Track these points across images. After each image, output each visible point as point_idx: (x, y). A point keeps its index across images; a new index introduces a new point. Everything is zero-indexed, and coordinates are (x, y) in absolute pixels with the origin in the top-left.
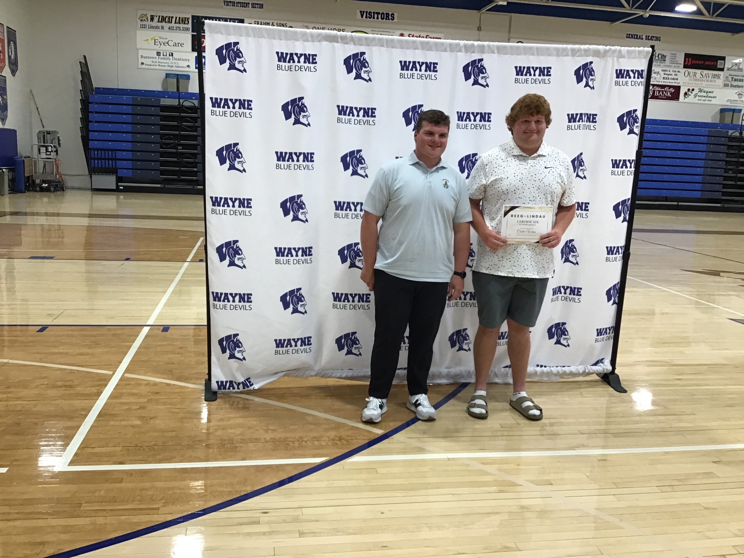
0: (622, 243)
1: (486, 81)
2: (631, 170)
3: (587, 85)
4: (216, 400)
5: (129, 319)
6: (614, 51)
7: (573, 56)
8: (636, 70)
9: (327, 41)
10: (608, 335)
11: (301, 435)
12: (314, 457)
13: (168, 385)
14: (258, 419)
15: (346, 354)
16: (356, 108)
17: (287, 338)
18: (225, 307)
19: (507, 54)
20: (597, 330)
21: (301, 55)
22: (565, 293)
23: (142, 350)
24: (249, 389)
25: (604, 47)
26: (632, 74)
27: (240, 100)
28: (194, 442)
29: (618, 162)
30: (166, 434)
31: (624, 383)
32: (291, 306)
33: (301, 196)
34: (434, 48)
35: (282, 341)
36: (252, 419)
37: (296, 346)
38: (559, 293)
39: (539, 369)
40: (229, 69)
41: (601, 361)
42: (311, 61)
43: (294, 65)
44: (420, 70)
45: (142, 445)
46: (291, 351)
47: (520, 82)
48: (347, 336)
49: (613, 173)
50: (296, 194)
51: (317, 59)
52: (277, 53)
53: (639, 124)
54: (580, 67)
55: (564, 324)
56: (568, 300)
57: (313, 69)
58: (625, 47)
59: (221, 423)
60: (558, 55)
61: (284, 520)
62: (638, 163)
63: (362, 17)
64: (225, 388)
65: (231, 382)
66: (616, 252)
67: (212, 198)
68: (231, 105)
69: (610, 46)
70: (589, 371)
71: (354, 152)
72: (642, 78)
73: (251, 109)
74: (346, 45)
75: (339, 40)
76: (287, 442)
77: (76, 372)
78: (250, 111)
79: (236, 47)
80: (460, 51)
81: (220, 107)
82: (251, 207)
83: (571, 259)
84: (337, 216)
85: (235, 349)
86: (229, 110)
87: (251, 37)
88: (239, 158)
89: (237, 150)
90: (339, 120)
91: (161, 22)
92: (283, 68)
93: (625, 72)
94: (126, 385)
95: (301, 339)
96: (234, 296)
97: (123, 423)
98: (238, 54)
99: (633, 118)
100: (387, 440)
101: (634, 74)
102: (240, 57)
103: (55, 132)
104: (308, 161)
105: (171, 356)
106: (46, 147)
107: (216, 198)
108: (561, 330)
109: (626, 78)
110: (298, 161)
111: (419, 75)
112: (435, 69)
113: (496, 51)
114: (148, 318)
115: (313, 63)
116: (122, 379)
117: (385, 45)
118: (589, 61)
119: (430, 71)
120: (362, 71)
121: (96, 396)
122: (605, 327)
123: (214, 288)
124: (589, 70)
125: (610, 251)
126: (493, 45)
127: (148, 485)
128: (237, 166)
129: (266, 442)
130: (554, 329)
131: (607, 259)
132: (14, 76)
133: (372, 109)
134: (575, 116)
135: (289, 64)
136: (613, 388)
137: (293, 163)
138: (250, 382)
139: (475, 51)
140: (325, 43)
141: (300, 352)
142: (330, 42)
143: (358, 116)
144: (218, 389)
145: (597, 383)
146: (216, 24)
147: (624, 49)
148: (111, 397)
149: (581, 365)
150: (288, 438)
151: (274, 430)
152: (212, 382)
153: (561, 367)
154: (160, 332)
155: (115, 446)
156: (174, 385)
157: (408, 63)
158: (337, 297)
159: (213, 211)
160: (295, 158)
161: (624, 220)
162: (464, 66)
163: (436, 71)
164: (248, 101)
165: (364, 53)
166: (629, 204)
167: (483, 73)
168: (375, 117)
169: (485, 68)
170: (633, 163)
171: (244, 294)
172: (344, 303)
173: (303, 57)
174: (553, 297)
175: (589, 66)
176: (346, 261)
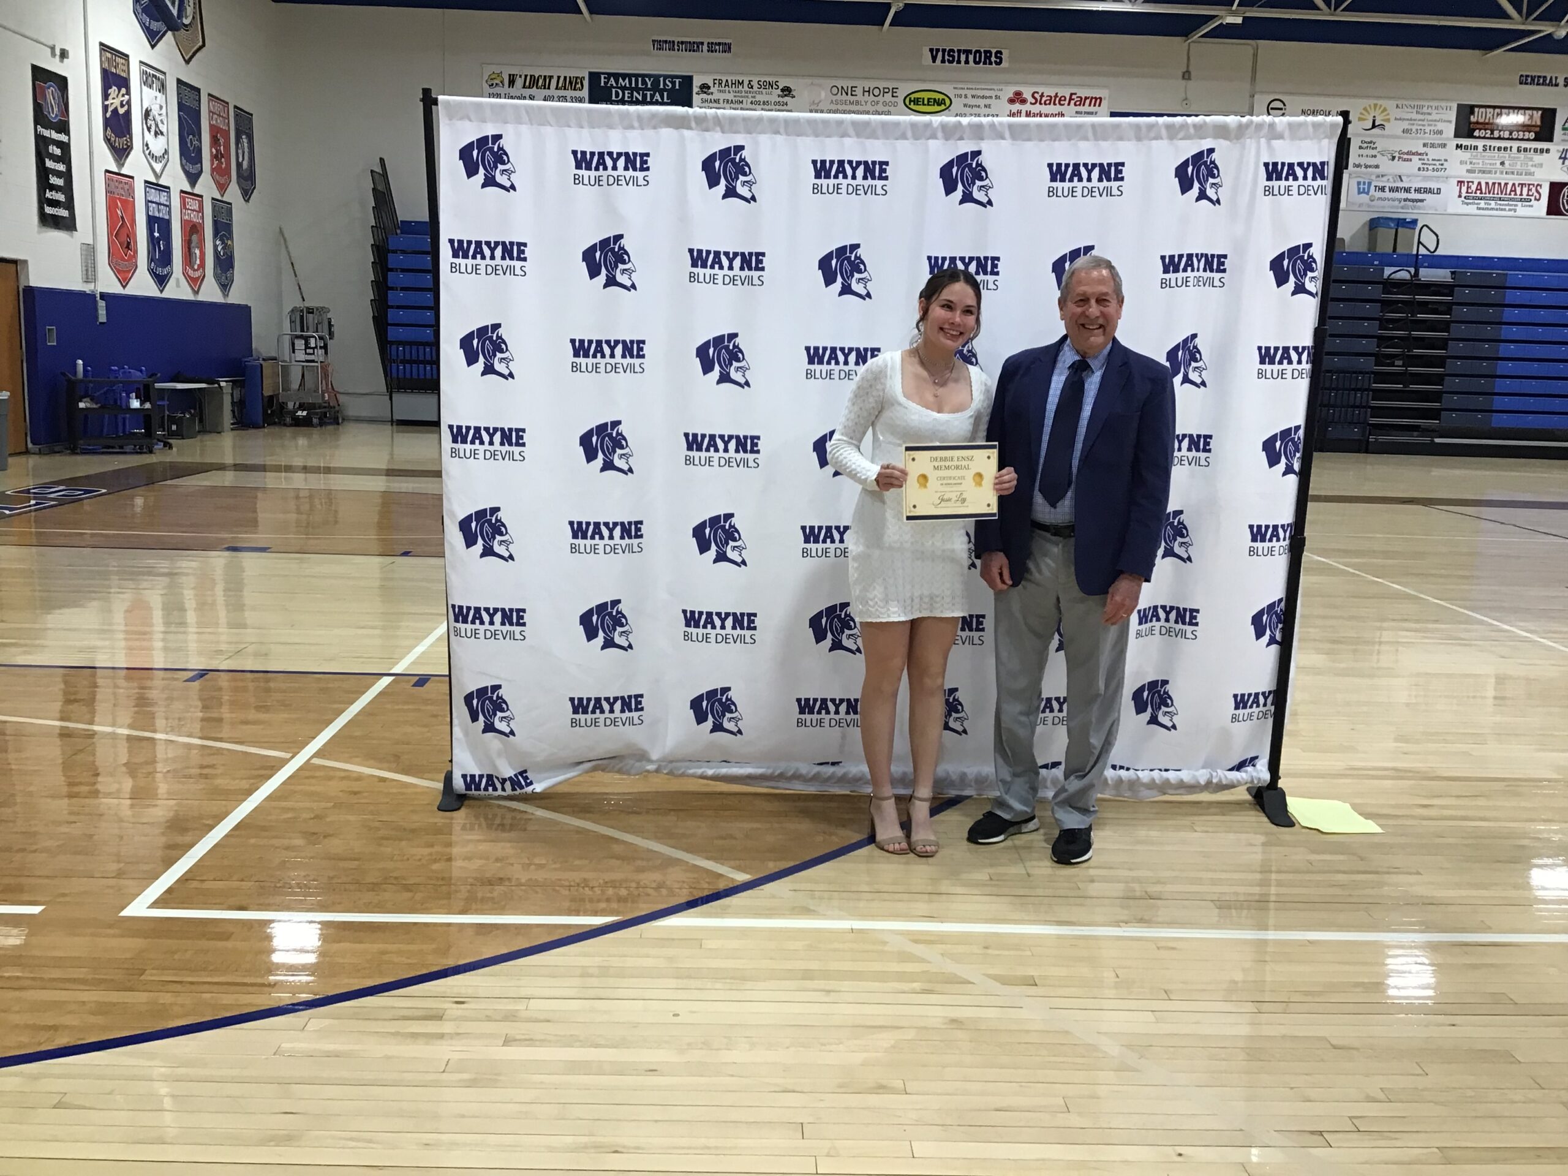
0: (1286, 516)
1: (986, 195)
2: (1300, 367)
3: (1202, 196)
4: (459, 809)
5: (363, 663)
6: (1259, 126)
7: (1171, 137)
8: (1309, 164)
9: (669, 126)
10: (1261, 708)
11: (590, 876)
12: (596, 915)
13: (383, 780)
14: (521, 845)
15: (712, 731)
16: (726, 254)
17: (593, 695)
18: (475, 633)
19: (1029, 140)
20: (1235, 696)
21: (619, 155)
23: (360, 718)
24: (523, 791)
25: (1239, 117)
26: (1299, 172)
27: (504, 243)
28: (386, 878)
29: (1272, 351)
32: (601, 634)
33: (619, 423)
34: (879, 132)
35: (585, 702)
36: (508, 845)
37: (612, 711)
38: (1154, 619)
40: (484, 186)
41: (1252, 761)
42: (638, 166)
43: (605, 174)
44: (854, 177)
46: (602, 721)
47: (1060, 194)
48: (712, 695)
49: (1261, 374)
50: (608, 419)
51: (651, 162)
52: (575, 153)
53: (1319, 272)
54: (1187, 160)
55: (1165, 682)
56: (1172, 634)
57: (641, 182)
58: (1285, 116)
60: (1139, 139)
61: (487, 1017)
62: (1319, 353)
63: (934, 59)
64: (478, 788)
65: (490, 777)
66: (1272, 536)
67: (451, 427)
68: (487, 252)
69: (1252, 116)
70: (1220, 780)
71: (722, 337)
72: (1323, 178)
74: (706, 133)
75: (693, 124)
77: (225, 752)
78: (522, 263)
79: (497, 144)
80: (934, 136)
81: (467, 257)
83: (1177, 550)
84: (689, 461)
85: (495, 715)
86: (483, 263)
87: (526, 124)
88: (502, 352)
89: (499, 337)
90: (693, 278)
91: (529, 88)
92: (586, 181)
93: (1286, 168)
94: (307, 778)
95: (622, 698)
96: (492, 613)
98: (500, 157)
99: (1303, 262)
101: (1305, 171)
102: (504, 163)
103: (322, 308)
104: (632, 356)
105: (409, 729)
106: (306, 339)
107: (459, 428)
108: (1160, 696)
109: (1287, 179)
110: (613, 356)
111: (850, 187)
112: (884, 175)
113: (1007, 134)
114: (398, 661)
115: (642, 169)
116: (307, 766)
117: (782, 130)
118: (1205, 148)
119: (874, 178)
120: (739, 182)
121: (242, 794)
123: (458, 598)
124: (1207, 167)
125: (1258, 534)
126: (1001, 124)
128: (498, 366)
129: (519, 885)
130: (1146, 694)
131: (1252, 552)
132: (247, 201)
133: (758, 254)
134: (1176, 259)
135: (597, 174)
136: (1269, 818)
137: (603, 361)
138: (526, 778)
139: (965, 136)
140: (666, 132)
141: (620, 723)
142: (677, 128)
143: (731, 268)
144: (466, 790)
146: (461, 103)
147: (1281, 121)
148: (270, 798)
149: (1203, 768)
150: (560, 880)
151: (541, 866)
152: (454, 776)
153: (1160, 770)
154: (408, 686)
155: (242, 880)
156: (394, 780)
157: (828, 165)
158: (692, 619)
159: (454, 453)
160: (607, 350)
161: (1289, 470)
162: (941, 166)
163: (886, 178)
164: (519, 244)
165: (742, 148)
166: (1299, 438)
167: (981, 179)
168: (763, 269)
169: (984, 170)
170: (1306, 352)
171: (511, 610)
172: (705, 631)
173: (622, 159)
174: (1140, 627)
175: (1207, 157)
176: (708, 549)
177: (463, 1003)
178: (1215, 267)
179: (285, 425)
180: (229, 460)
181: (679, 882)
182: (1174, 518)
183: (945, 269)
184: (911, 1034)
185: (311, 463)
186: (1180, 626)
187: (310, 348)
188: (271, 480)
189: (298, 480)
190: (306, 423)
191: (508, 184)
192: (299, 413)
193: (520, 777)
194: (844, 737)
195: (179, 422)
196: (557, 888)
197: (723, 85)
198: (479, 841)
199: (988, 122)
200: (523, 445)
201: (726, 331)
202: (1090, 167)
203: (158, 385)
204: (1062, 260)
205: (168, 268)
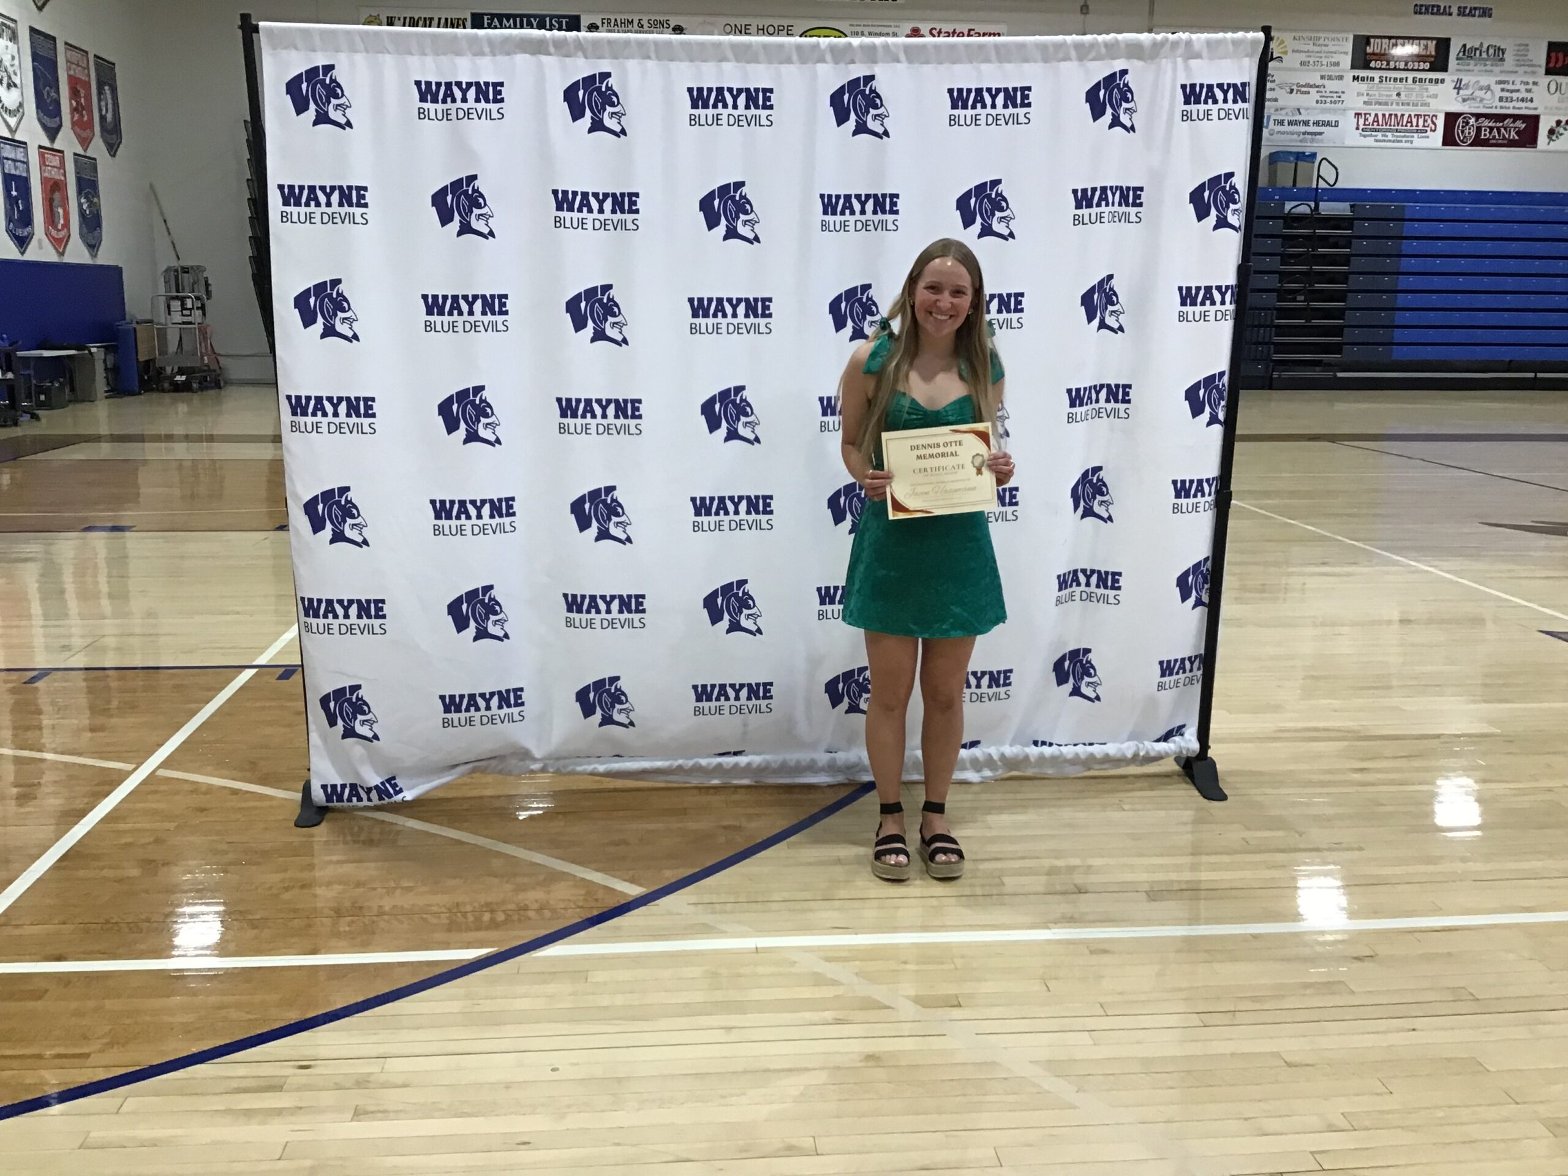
0: (1212, 470)
1: (882, 125)
2: (1223, 308)
3: (1116, 122)
4: (319, 824)
5: (224, 654)
6: (1175, 44)
7: (1081, 58)
8: (1229, 85)
9: (525, 52)
10: (1188, 674)
11: (462, 898)
12: (467, 948)
13: (235, 792)
14: (386, 864)
15: (601, 725)
16: (595, 195)
17: (466, 691)
18: (328, 629)
19: (927, 62)
20: (1161, 663)
21: (469, 85)
22: (1088, 584)
23: (216, 718)
24: (392, 800)
25: (1152, 35)
26: (1219, 95)
27: (341, 188)
29: (1193, 292)
31: (1229, 779)
32: (473, 624)
33: (482, 388)
34: (761, 57)
35: (457, 699)
37: (488, 708)
38: (1074, 584)
39: (1034, 751)
40: (315, 123)
42: (491, 97)
43: (454, 106)
44: (735, 107)
45: (119, 921)
46: (477, 719)
47: (962, 122)
48: (599, 685)
49: (1182, 317)
50: (470, 385)
51: (505, 92)
52: (418, 83)
53: (1241, 204)
54: (1099, 83)
55: (1087, 651)
56: (1094, 599)
57: (495, 115)
58: (1202, 32)
60: (1046, 60)
61: (336, 1084)
62: (1243, 291)
64: (340, 799)
65: (353, 787)
66: (1197, 491)
67: (289, 398)
68: (322, 198)
69: (1167, 32)
70: (1147, 753)
71: (594, 290)
72: (1244, 100)
73: (366, 205)
74: (567, 59)
75: (552, 50)
78: (363, 210)
79: (329, 75)
80: (822, 60)
81: (299, 205)
83: (1097, 509)
84: (563, 430)
85: (356, 718)
86: (318, 211)
87: (360, 52)
88: (344, 310)
89: (339, 294)
90: (558, 222)
93: (1205, 90)
94: (152, 792)
95: (500, 692)
96: (346, 606)
97: (106, 873)
98: (333, 90)
99: (1225, 193)
100: (642, 909)
101: (1225, 93)
102: (337, 97)
103: (199, 267)
104: (493, 313)
105: (268, 730)
106: (182, 300)
107: (298, 398)
108: (1082, 666)
109: (1206, 102)
110: (471, 313)
111: (731, 117)
112: (768, 103)
113: (902, 57)
114: (262, 650)
115: (496, 101)
116: (151, 779)
117: (653, 55)
118: (1117, 69)
119: (757, 107)
120: (606, 114)
121: (75, 817)
123: (304, 590)
124: (1120, 90)
125: (1182, 489)
126: (896, 45)
127: (91, 1004)
128: (340, 328)
129: (381, 914)
130: (1067, 663)
131: (1176, 509)
132: (114, 156)
133: (631, 195)
134: (1089, 193)
135: (445, 107)
136: (1200, 791)
137: (461, 319)
138: (394, 786)
139: (856, 60)
140: (522, 60)
141: (498, 721)
142: (533, 53)
143: (601, 211)
144: (327, 801)
145: (1165, 780)
146: (284, 29)
147: (1198, 39)
148: (102, 821)
149: (1129, 739)
150: (430, 905)
151: (409, 889)
152: (313, 788)
153: (1085, 744)
154: (273, 679)
155: (64, 923)
156: (247, 792)
157: (705, 93)
158: (574, 604)
159: (295, 428)
160: (465, 307)
161: (1213, 420)
162: (832, 92)
163: (771, 107)
164: (359, 189)
165: (608, 75)
166: (1223, 385)
167: (876, 107)
168: (637, 211)
169: (879, 96)
170: (1230, 292)
171: (368, 601)
172: (589, 616)
173: (473, 90)
174: (1060, 594)
175: (1120, 80)
176: (589, 526)
177: (308, 1067)
178: (1131, 201)
179: (163, 391)
180: (104, 430)
181: (564, 900)
182: (1093, 475)
183: (839, 208)
184: (822, 1077)
185: (194, 431)
186: (1102, 591)
187: (187, 309)
188: (151, 451)
189: (181, 451)
190: (185, 388)
191: (343, 121)
192: (178, 378)
193: (388, 785)
194: (745, 725)
195: (47, 391)
196: (425, 916)
197: (612, 24)
198: (339, 862)
199: (881, 43)
200: (373, 415)
201: (598, 283)
202: (994, 92)
203: (20, 354)
204: (966, 197)
205: (29, 229)
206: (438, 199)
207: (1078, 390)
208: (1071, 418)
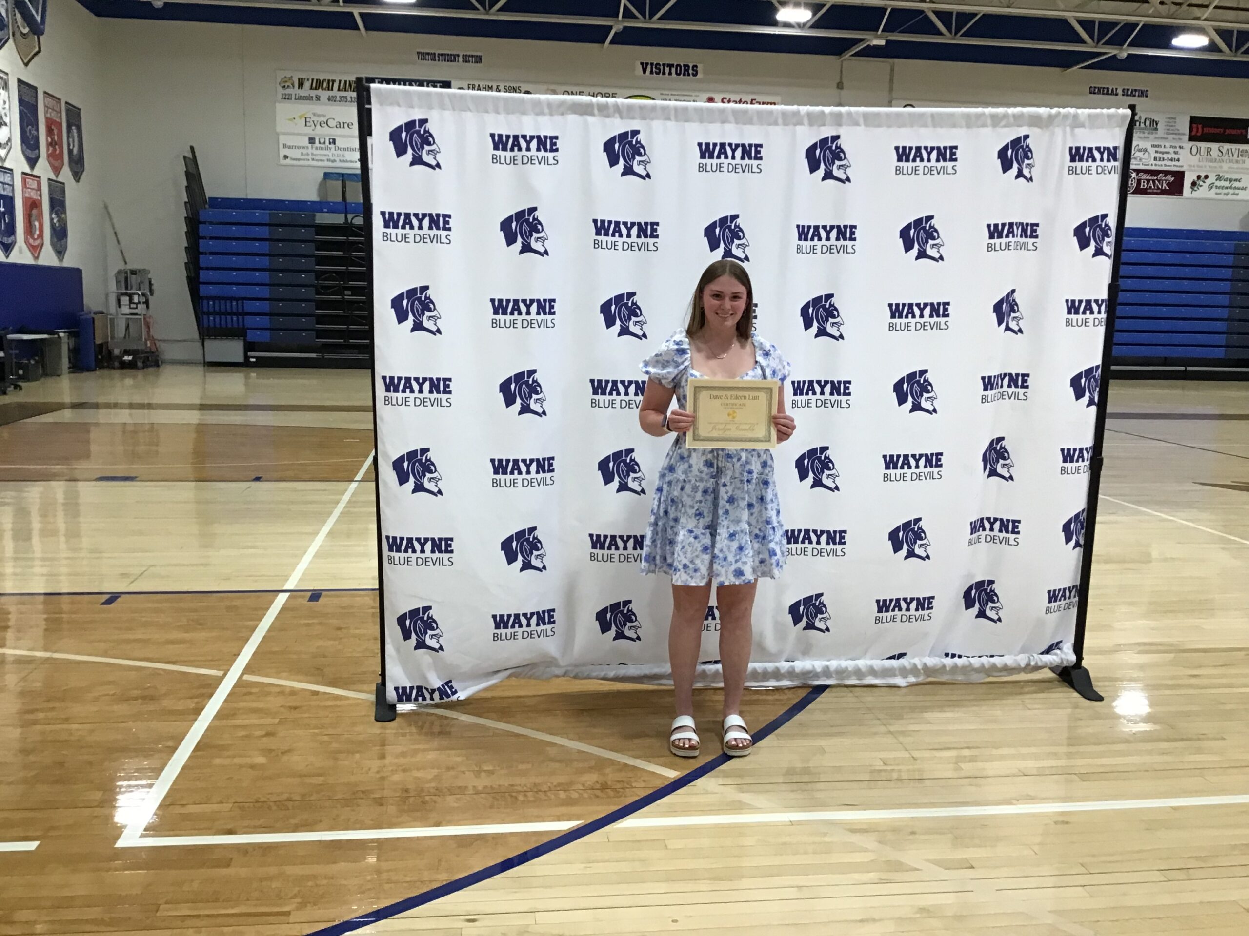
0: (1087, 441)
1: (845, 173)
2: (1100, 316)
3: (1020, 174)
4: (393, 719)
5: (256, 581)
6: (1066, 117)
7: (995, 126)
8: (1104, 148)
9: (575, 112)
10: (1067, 601)
11: (538, 780)
12: (559, 821)
13: (316, 693)
14: (464, 752)
15: (615, 639)
16: (625, 224)
17: (513, 612)
18: (407, 561)
19: (879, 126)
20: (1049, 592)
21: (532, 137)
22: (992, 529)
23: (272, 634)
24: (450, 699)
25: (1048, 109)
26: (1097, 155)
27: (431, 215)
28: (354, 793)
29: (1077, 304)
30: (308, 780)
31: (1100, 684)
32: (520, 558)
33: (534, 371)
34: (755, 119)
35: (506, 618)
36: (453, 752)
37: (529, 625)
38: (982, 529)
39: (948, 661)
40: (412, 164)
41: (1057, 646)
42: (548, 147)
43: (520, 154)
44: (733, 158)
45: (265, 799)
46: (520, 634)
47: (905, 172)
48: (615, 607)
49: (1069, 323)
50: (525, 369)
51: (559, 144)
52: (492, 136)
53: (1112, 239)
54: (1007, 145)
55: (991, 582)
56: (997, 541)
57: (551, 161)
58: (1085, 108)
59: (402, 760)
60: (968, 126)
62: (1112, 304)
63: (644, 71)
64: (409, 698)
65: (419, 688)
66: (1079, 457)
67: (384, 378)
68: (416, 223)
69: (1059, 107)
70: (1037, 663)
71: (622, 295)
72: (1115, 160)
73: (449, 229)
74: (608, 120)
75: (596, 111)
76: (514, 794)
77: (161, 672)
78: (447, 233)
79: (423, 127)
80: (800, 123)
81: (398, 228)
82: (450, 392)
83: (1000, 470)
84: (595, 404)
85: (426, 633)
86: (412, 232)
87: (448, 110)
88: (430, 310)
89: (427, 298)
90: (597, 244)
91: (316, 89)
92: (503, 161)
93: (1086, 151)
94: (245, 694)
95: (538, 613)
96: (423, 543)
97: (237, 761)
98: (427, 139)
99: (1102, 230)
100: (685, 788)
101: (1102, 154)
102: (429, 144)
103: (144, 270)
104: (545, 314)
105: (320, 643)
106: (130, 296)
107: (392, 378)
108: (987, 593)
109: (1087, 161)
110: (528, 313)
111: (731, 167)
112: (759, 156)
113: (861, 121)
114: (286, 578)
115: (552, 150)
116: (239, 683)
117: (672, 117)
118: (1022, 134)
119: (750, 158)
120: (635, 162)
121: (193, 713)
122: (1062, 587)
123: (390, 530)
124: (1023, 150)
125: (1068, 456)
126: (857, 113)
127: (273, 870)
128: (426, 324)
129: (477, 793)
130: (973, 592)
131: (1064, 471)
132: (78, 181)
133: (653, 224)
134: (1000, 228)
135: (512, 154)
136: (1078, 693)
137: (520, 318)
138: (451, 688)
139: (827, 123)
140: (572, 118)
141: (536, 636)
142: (581, 114)
143: (629, 236)
144: (398, 701)
145: (1050, 685)
146: (390, 90)
147: (1083, 113)
148: (216, 717)
149: (1023, 651)
151: (490, 773)
152: (387, 688)
153: (987, 656)
154: (305, 601)
155: (222, 803)
156: (325, 693)
157: (711, 147)
158: (598, 542)
159: (387, 401)
160: (523, 308)
161: (1091, 402)
162: (807, 148)
163: (761, 158)
164: (445, 216)
165: (638, 132)
166: (1098, 376)
167: (840, 159)
168: (657, 237)
169: (842, 151)
170: (1104, 305)
171: (441, 539)
172: (610, 552)
173: (535, 142)
174: (971, 537)
175: (1023, 142)
176: (612, 480)
177: (473, 921)
178: (1029, 233)
179: (114, 368)
180: (67, 399)
182: (997, 444)
183: (810, 236)
184: (891, 926)
185: (137, 399)
186: (1004, 534)
187: (134, 303)
189: (124, 416)
190: (132, 365)
191: (434, 163)
192: (126, 358)
193: (446, 687)
195: (25, 368)
198: (425, 750)
199: (846, 111)
201: (625, 291)
202: (929, 150)
203: (11, 336)
204: (908, 228)
205: (12, 238)
206: (505, 226)
207: (990, 378)
208: (984, 399)
